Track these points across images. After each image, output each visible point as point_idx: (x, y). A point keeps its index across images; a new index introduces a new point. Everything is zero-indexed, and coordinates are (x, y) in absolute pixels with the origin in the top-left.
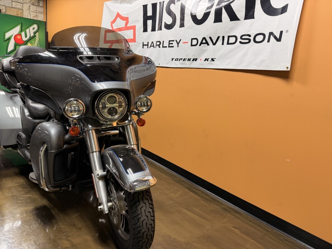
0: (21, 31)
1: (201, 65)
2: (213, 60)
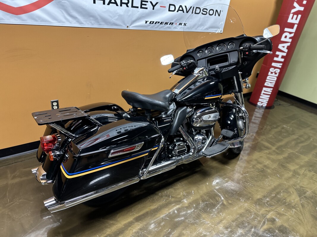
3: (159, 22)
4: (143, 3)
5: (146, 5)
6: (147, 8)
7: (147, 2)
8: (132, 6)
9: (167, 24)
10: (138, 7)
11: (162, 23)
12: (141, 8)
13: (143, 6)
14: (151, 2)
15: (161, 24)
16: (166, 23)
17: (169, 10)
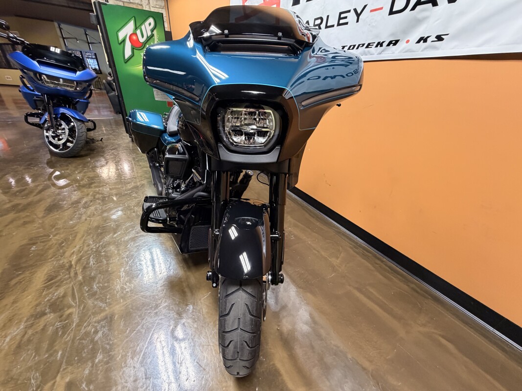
0: (136, 28)
1: (406, 52)
2: (439, 38)
3: (363, 45)
4: (342, 16)
5: (346, 18)
6: (347, 23)
7: (349, 11)
8: (327, 27)
9: (381, 46)
10: (333, 26)
11: (369, 44)
12: (339, 24)
13: (342, 21)
14: (355, 10)
15: (367, 47)
16: (380, 44)
17: (391, 12)
